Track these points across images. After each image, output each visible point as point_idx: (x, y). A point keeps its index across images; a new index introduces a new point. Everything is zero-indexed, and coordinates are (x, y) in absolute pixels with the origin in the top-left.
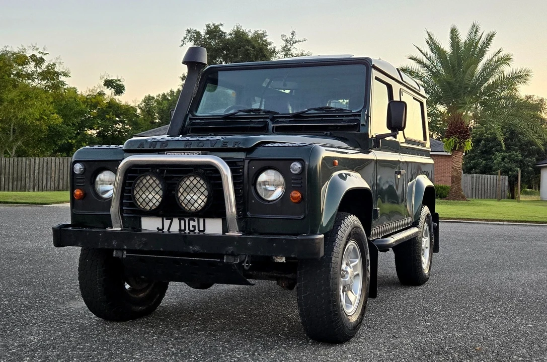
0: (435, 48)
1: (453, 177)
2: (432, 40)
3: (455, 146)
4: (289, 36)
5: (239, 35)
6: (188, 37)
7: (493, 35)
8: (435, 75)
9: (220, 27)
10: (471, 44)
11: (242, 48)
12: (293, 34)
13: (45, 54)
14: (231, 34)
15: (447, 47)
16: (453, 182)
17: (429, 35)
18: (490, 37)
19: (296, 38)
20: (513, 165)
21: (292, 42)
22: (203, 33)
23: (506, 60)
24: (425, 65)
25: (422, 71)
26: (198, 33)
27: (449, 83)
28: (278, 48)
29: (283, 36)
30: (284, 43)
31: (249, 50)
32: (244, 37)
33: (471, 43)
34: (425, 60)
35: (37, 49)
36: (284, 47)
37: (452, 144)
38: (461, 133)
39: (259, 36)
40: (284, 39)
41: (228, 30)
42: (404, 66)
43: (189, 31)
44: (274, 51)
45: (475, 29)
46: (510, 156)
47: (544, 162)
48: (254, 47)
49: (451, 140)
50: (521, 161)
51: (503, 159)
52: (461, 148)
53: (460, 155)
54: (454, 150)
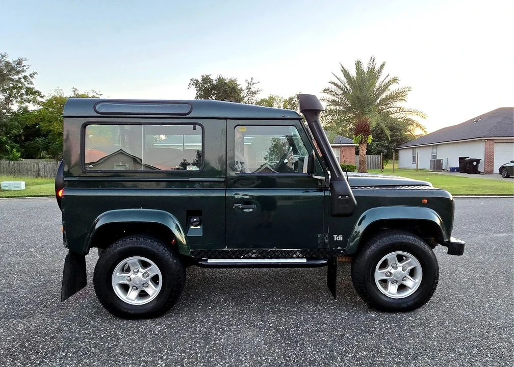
0: (347, 75)
1: (360, 161)
2: (345, 70)
3: (362, 141)
4: (250, 80)
5: (221, 80)
6: (192, 83)
7: (384, 65)
8: (345, 93)
9: (210, 76)
10: (371, 71)
11: (222, 87)
12: (252, 79)
13: (100, 95)
14: (216, 80)
15: (353, 73)
16: (360, 164)
17: (342, 67)
19: (254, 81)
20: (383, 149)
21: (251, 84)
22: (200, 80)
24: (339, 87)
25: (338, 91)
26: (197, 81)
27: (358, 98)
28: (244, 88)
29: (246, 80)
30: (247, 84)
31: (226, 89)
32: (223, 81)
34: (340, 84)
35: (95, 92)
36: (247, 87)
37: (360, 139)
38: (365, 131)
39: (232, 81)
40: (247, 82)
41: (214, 78)
42: (327, 88)
43: (192, 80)
44: (241, 89)
45: (372, 60)
46: (381, 144)
47: (400, 146)
48: (229, 87)
49: (358, 136)
50: (388, 146)
51: (377, 145)
52: (365, 141)
53: (365, 146)
54: (361, 143)
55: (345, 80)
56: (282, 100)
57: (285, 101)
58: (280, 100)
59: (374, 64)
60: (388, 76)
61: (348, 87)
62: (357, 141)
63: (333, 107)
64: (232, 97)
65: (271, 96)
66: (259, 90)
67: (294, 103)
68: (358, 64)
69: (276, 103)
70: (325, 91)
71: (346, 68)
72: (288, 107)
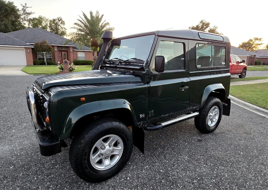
0: (86, 17)
1: (94, 59)
2: (85, 15)
4: (24, 5)
7: (103, 15)
8: (86, 26)
11: (4, 7)
12: (26, 4)
15: (89, 17)
18: (103, 16)
19: (27, 6)
21: (26, 7)
23: (108, 24)
24: (83, 23)
25: (82, 25)
27: (91, 30)
28: (20, 9)
29: (21, 4)
30: (22, 8)
31: (7, 9)
33: (97, 17)
34: (83, 21)
36: (23, 9)
38: (96, 45)
39: (10, 4)
40: (22, 5)
44: (18, 10)
45: (98, 12)
48: (9, 8)
49: (93, 47)
52: (96, 50)
53: (96, 52)
54: (94, 50)
55: (85, 20)
56: (49, 20)
57: (51, 21)
58: (47, 20)
59: (99, 14)
60: (105, 21)
61: (87, 23)
62: (92, 49)
63: (80, 32)
64: (12, 15)
65: (40, 16)
66: (32, 12)
67: (57, 23)
68: (91, 13)
69: (44, 21)
70: (75, 24)
71: (85, 14)
72: (53, 25)
